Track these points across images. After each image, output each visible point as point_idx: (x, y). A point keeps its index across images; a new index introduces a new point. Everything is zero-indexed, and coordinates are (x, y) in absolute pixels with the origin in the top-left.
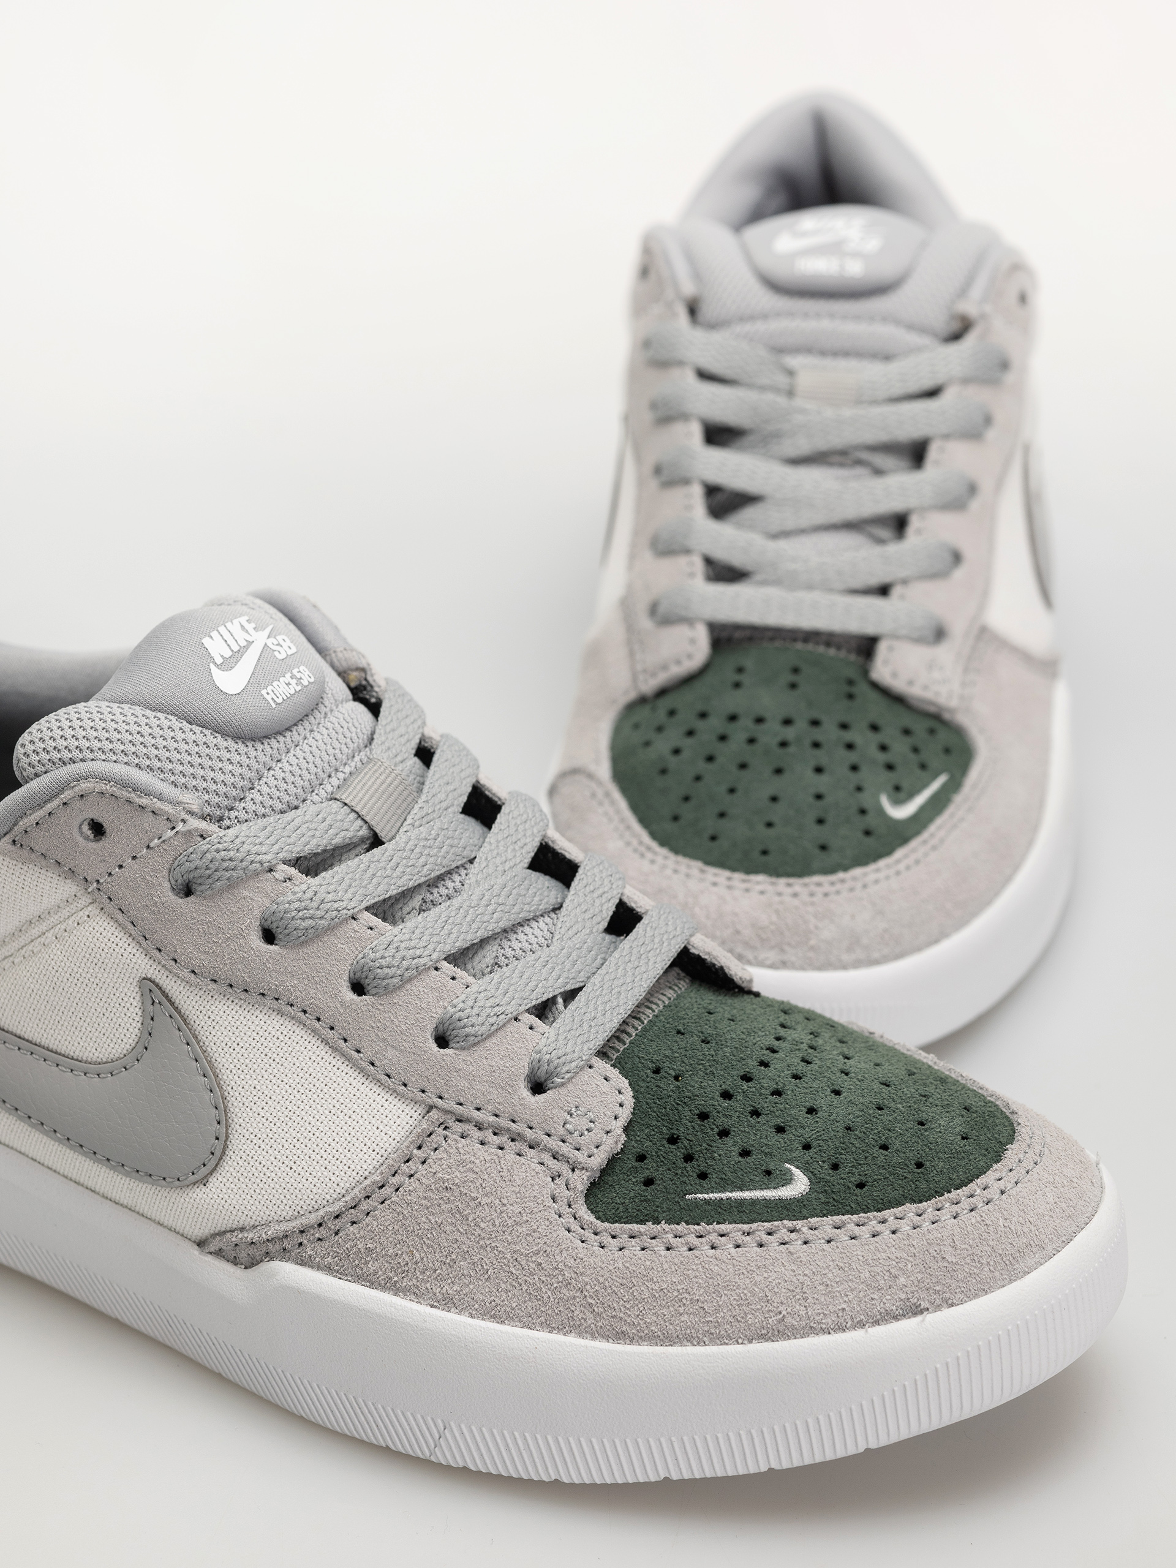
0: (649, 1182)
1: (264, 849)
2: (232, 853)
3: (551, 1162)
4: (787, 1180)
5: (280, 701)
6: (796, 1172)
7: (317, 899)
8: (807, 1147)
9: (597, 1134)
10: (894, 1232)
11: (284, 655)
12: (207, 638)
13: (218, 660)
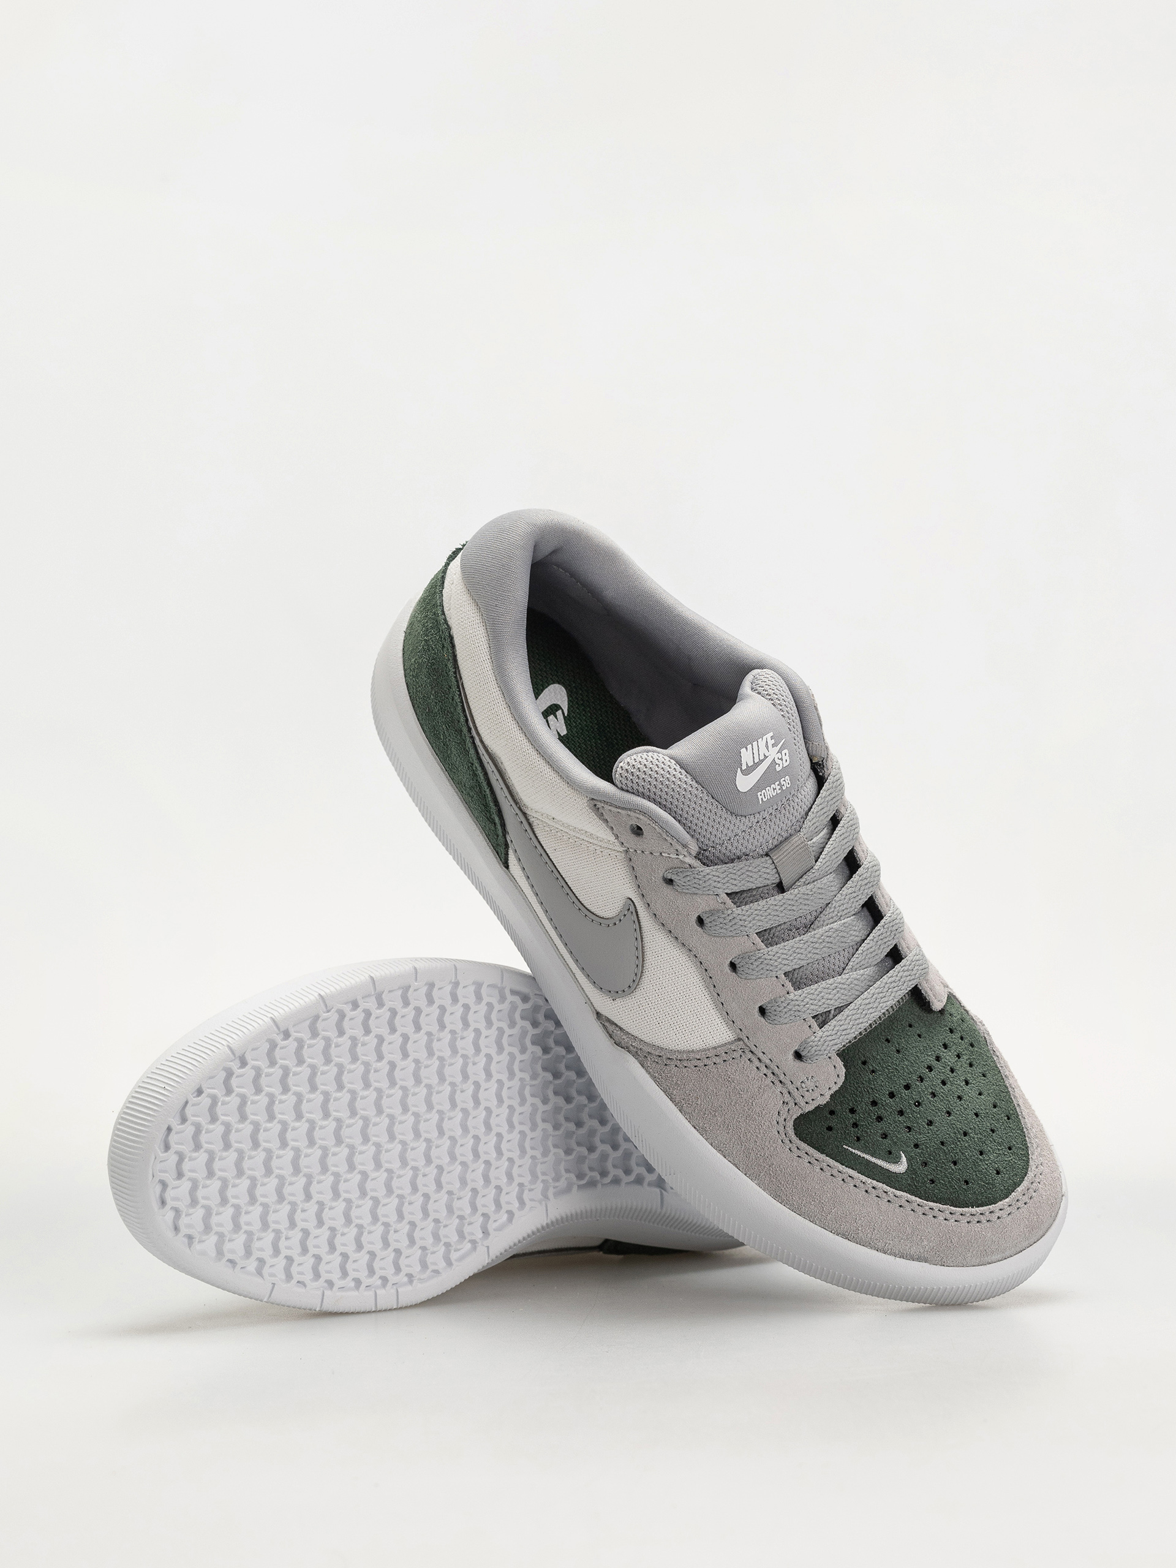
0: (830, 1129)
1: (718, 885)
3: (787, 1095)
4: (896, 1161)
5: (765, 800)
6: (904, 1159)
8: (916, 1146)
9: (816, 1095)
10: (934, 1217)
11: (781, 768)
12: (744, 749)
13: (744, 767)
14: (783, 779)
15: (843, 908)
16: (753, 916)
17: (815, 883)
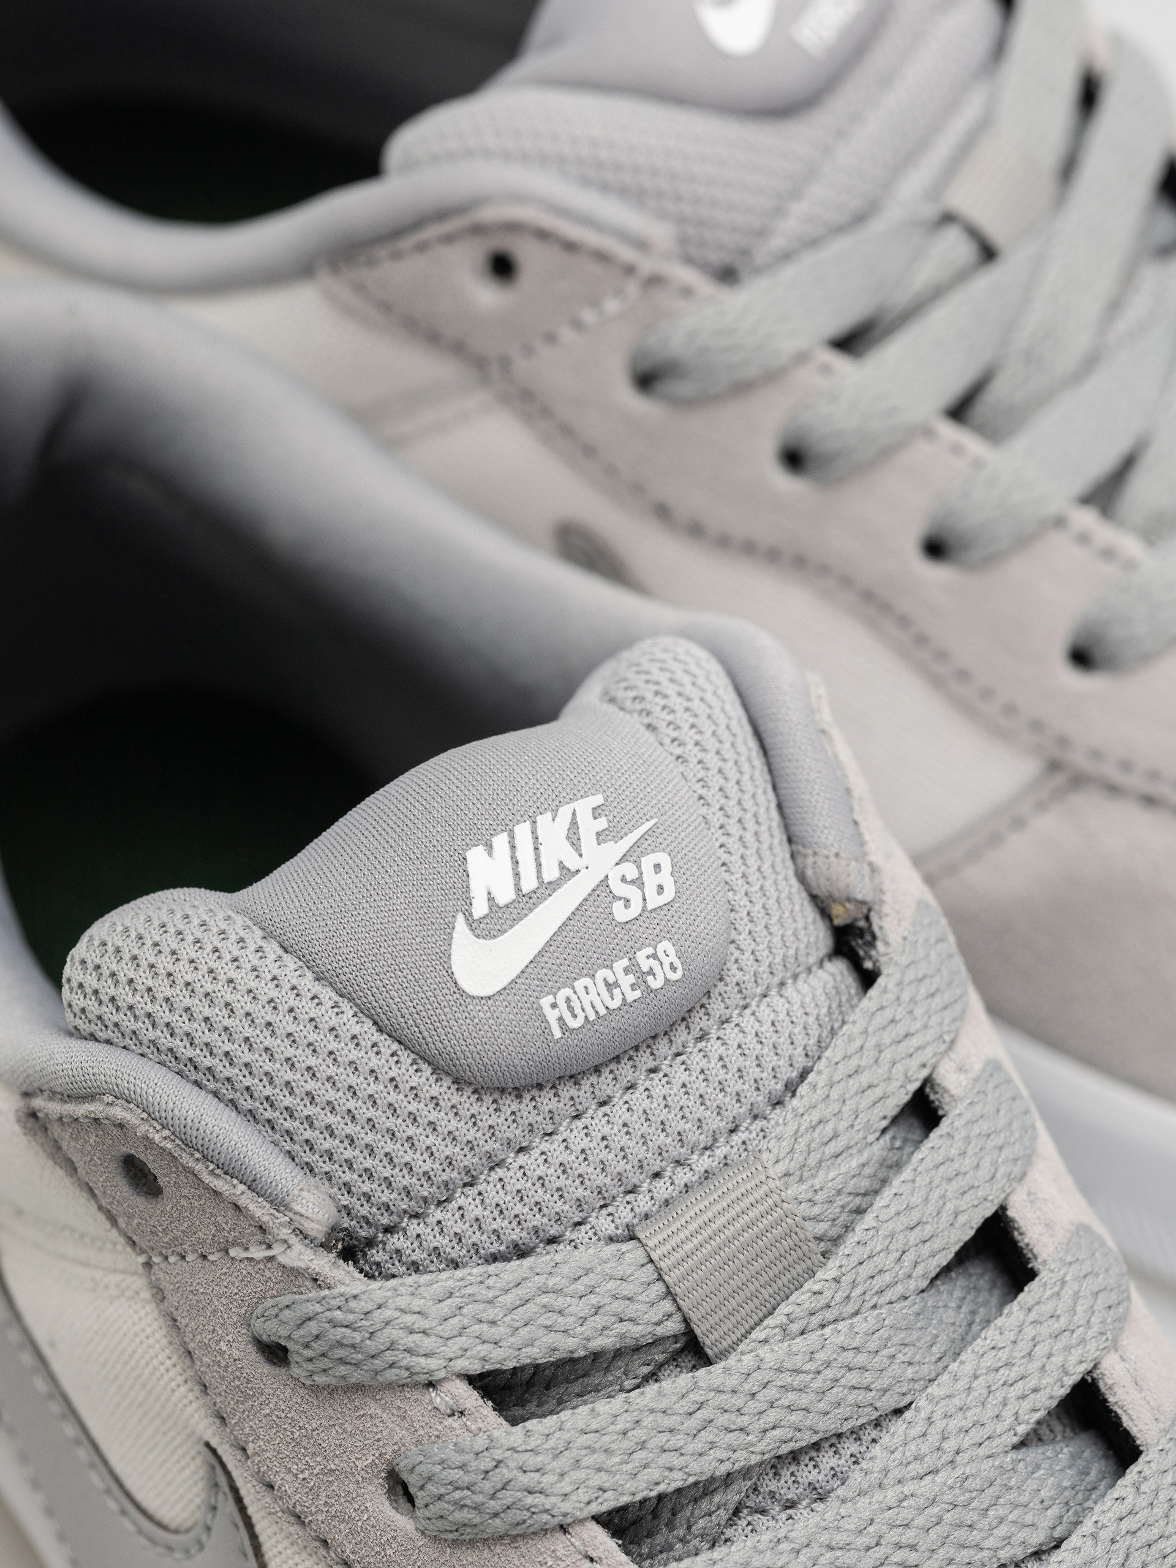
1: (428, 1343)
2: (357, 1337)
5: (574, 1024)
7: (497, 1478)
11: (635, 910)
12: (481, 848)
13: (480, 909)
14: (649, 951)
15: (967, 1424)
16: (574, 1453)
17: (827, 1331)
